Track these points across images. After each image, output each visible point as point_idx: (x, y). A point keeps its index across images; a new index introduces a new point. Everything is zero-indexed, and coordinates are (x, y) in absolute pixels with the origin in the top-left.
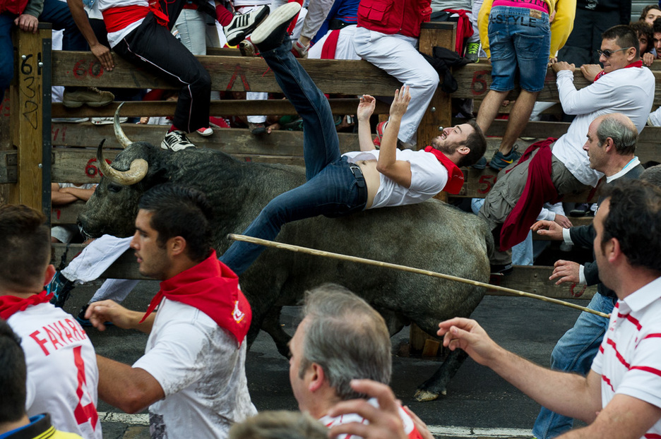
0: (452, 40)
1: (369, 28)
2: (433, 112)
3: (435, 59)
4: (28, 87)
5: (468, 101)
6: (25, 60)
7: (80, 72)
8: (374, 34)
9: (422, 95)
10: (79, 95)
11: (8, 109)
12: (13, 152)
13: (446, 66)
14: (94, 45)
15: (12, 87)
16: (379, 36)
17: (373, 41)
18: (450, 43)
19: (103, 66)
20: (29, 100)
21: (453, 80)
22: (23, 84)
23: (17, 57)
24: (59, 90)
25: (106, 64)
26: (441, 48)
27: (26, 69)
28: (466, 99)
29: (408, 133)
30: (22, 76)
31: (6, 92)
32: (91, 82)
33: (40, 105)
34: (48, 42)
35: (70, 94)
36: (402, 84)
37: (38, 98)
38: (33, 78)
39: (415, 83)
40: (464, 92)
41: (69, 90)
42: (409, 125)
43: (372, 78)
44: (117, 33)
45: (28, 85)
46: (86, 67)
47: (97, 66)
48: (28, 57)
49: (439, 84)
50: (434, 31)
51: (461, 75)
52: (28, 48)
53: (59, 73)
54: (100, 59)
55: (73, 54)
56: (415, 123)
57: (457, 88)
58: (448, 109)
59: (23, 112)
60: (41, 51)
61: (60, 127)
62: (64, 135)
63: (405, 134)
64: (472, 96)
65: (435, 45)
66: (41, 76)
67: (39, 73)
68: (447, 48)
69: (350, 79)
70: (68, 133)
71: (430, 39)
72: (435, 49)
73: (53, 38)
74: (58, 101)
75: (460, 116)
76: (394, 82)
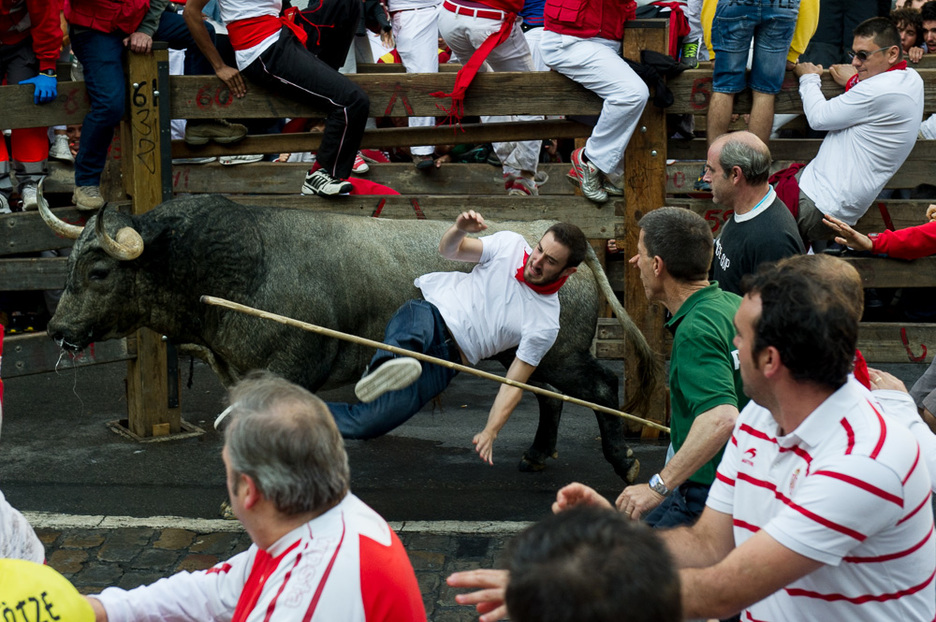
0: (664, 41)
1: (560, 32)
2: (644, 133)
3: (644, 67)
4: (142, 122)
5: (687, 117)
6: (137, 89)
7: (205, 101)
8: (567, 39)
9: (628, 114)
10: (204, 129)
11: (119, 149)
12: (127, 203)
13: (657, 75)
14: (220, 68)
15: (122, 123)
16: (572, 41)
17: (566, 48)
18: (663, 46)
19: (232, 93)
20: (144, 137)
21: (668, 92)
22: (136, 119)
23: (128, 85)
24: (179, 124)
25: (236, 90)
26: (651, 52)
27: (139, 99)
28: (684, 115)
29: (611, 161)
30: (135, 109)
31: (115, 130)
32: (218, 112)
33: (158, 144)
34: (165, 65)
35: (194, 129)
36: (603, 100)
37: (154, 135)
38: (148, 110)
39: (619, 99)
40: (683, 105)
41: (191, 123)
42: (612, 151)
43: (565, 93)
44: (250, 50)
45: (142, 120)
46: (211, 95)
47: (224, 92)
48: (140, 85)
49: (650, 99)
50: (641, 31)
51: (677, 84)
52: (141, 73)
53: (179, 103)
54: (229, 84)
55: (195, 79)
56: (620, 149)
57: (673, 101)
58: (662, 128)
59: (138, 153)
60: (156, 78)
61: (181, 169)
62: (187, 179)
63: (607, 163)
64: (692, 110)
65: (643, 48)
66: (157, 108)
67: (155, 105)
68: (659, 50)
69: (538, 96)
70: (191, 177)
71: (636, 40)
72: (643, 53)
73: (170, 60)
74: (178, 138)
75: (677, 136)
76: (594, 99)
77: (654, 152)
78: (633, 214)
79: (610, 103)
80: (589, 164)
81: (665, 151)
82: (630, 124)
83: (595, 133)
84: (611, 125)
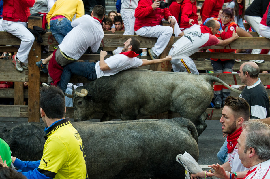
1: (8, 20)
2: (34, 51)
3: (34, 31)
5: (47, 46)
9: (29, 45)
13: (38, 33)
16: (11, 23)
17: (9, 25)
18: (39, 25)
21: (41, 38)
26: (36, 26)
28: (46, 46)
29: (24, 59)
36: (21, 40)
39: (26, 40)
40: (45, 43)
42: (24, 56)
43: (11, 38)
50: (33, 20)
51: (44, 36)
56: (27, 55)
57: (43, 42)
58: (39, 49)
63: (23, 59)
64: (48, 44)
65: (34, 25)
68: (39, 26)
69: (2, 39)
71: (32, 23)
72: (34, 27)
75: (44, 52)
76: (19, 40)
77: (37, 56)
78: (31, 75)
79: (23, 41)
80: (18, 60)
81: (40, 56)
82: (29, 48)
83: (19, 51)
84: (24, 48)
